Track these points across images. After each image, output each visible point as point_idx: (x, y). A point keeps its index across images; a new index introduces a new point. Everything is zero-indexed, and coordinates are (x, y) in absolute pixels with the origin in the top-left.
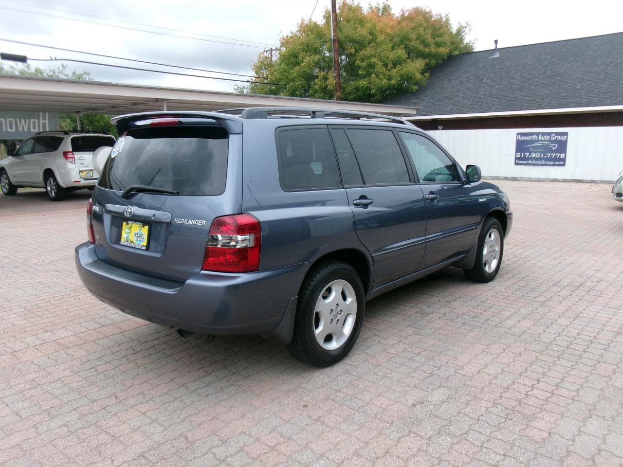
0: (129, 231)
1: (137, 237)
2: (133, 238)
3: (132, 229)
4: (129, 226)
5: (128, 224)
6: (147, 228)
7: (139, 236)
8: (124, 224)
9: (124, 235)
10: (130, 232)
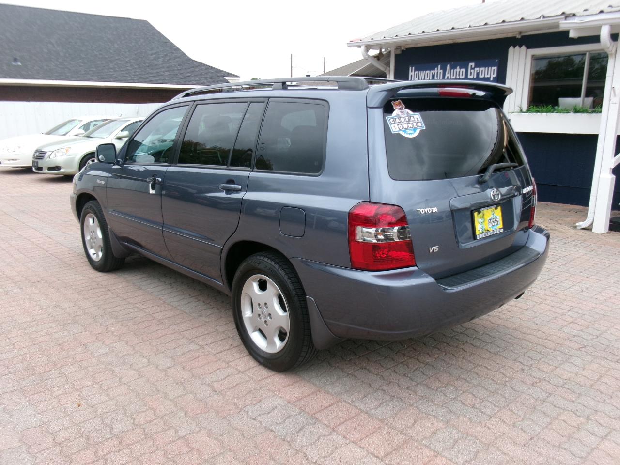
0: (482, 221)
1: (492, 223)
2: (488, 226)
3: (486, 217)
4: (481, 214)
5: (479, 213)
6: (499, 208)
7: (493, 221)
8: (476, 214)
9: (478, 227)
10: (484, 221)
